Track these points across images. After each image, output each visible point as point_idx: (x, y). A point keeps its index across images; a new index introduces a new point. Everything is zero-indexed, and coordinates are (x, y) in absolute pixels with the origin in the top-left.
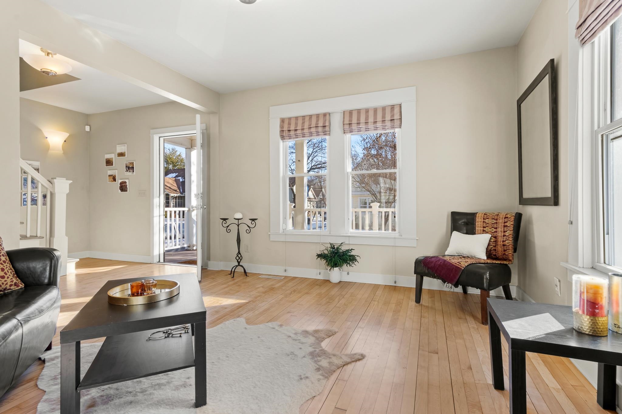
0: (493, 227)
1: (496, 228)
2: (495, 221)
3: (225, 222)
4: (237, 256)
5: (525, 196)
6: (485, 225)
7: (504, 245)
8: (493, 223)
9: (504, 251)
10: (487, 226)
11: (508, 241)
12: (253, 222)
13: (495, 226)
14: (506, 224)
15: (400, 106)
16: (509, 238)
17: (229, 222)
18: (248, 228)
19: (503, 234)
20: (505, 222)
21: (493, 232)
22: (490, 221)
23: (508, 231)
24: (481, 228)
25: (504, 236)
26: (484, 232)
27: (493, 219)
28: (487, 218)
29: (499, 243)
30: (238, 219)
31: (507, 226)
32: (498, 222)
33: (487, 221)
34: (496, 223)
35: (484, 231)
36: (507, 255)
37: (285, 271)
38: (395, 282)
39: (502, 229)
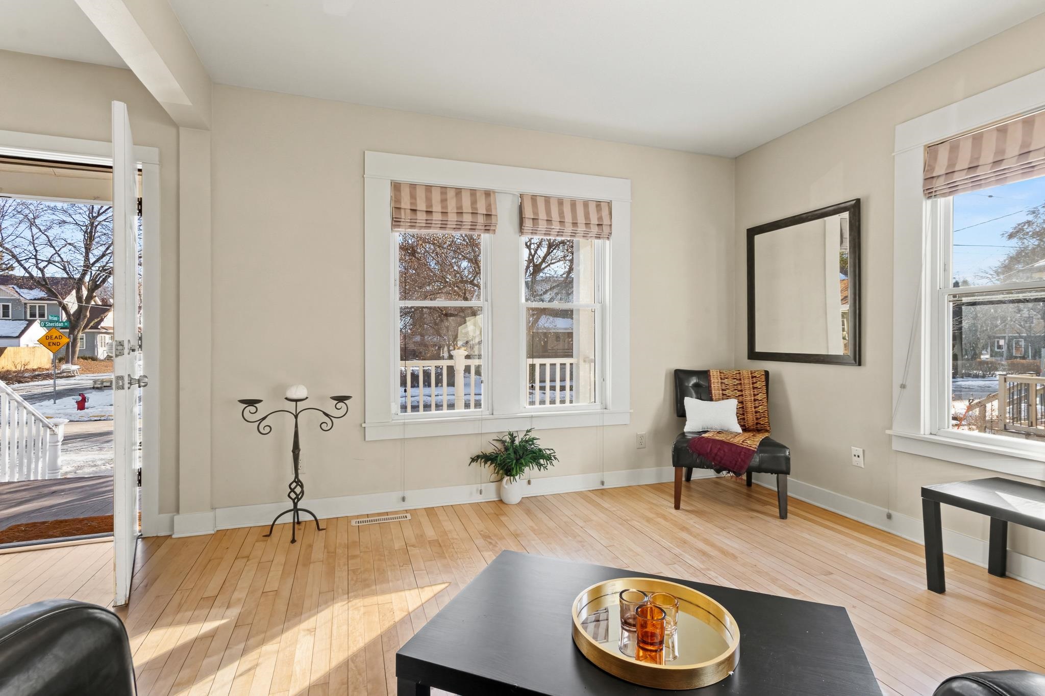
0: (736, 390)
1: (741, 391)
2: (738, 382)
3: (252, 409)
4: (292, 490)
5: (759, 349)
6: (724, 387)
7: (756, 412)
8: (735, 384)
9: (757, 419)
10: (728, 389)
11: (762, 407)
12: (340, 405)
13: (739, 388)
14: (755, 385)
15: (609, 204)
16: (763, 403)
17: (263, 409)
18: (326, 419)
19: (753, 398)
20: (753, 383)
21: (737, 395)
22: (731, 382)
23: (760, 394)
24: (719, 391)
25: (755, 400)
26: (725, 397)
27: (735, 379)
28: (726, 378)
29: (749, 410)
30: (296, 401)
31: (756, 388)
32: (743, 383)
33: (726, 381)
34: (741, 384)
35: (723, 395)
36: (762, 425)
37: (404, 499)
38: (603, 483)
39: (752, 392)
